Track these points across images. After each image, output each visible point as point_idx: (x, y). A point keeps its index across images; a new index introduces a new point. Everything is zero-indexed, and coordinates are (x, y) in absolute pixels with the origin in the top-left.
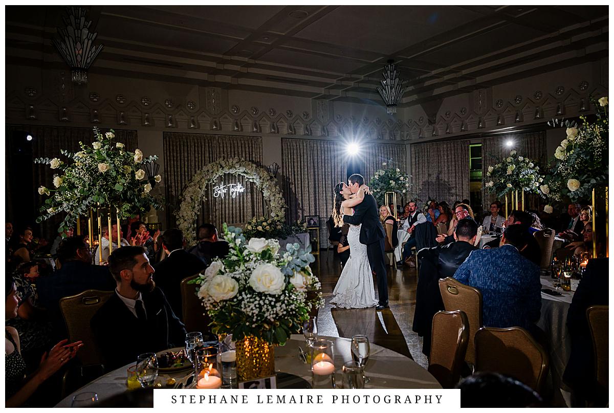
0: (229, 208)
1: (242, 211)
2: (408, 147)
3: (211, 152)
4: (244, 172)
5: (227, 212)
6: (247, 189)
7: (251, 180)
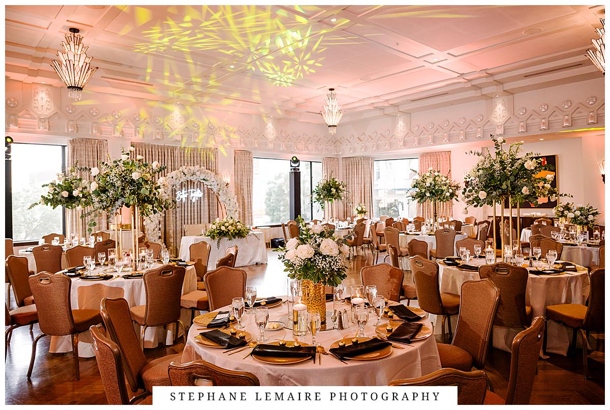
0: (188, 211)
1: (199, 213)
2: (341, 160)
3: (173, 161)
4: (204, 179)
5: (186, 214)
6: (204, 194)
7: (209, 187)
